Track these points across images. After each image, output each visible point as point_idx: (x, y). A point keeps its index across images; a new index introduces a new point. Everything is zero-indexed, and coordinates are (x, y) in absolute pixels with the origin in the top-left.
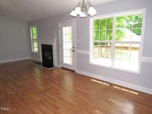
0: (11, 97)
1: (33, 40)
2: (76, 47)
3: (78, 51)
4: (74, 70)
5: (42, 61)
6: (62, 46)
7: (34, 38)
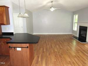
0: (55, 52)
5: (78, 37)
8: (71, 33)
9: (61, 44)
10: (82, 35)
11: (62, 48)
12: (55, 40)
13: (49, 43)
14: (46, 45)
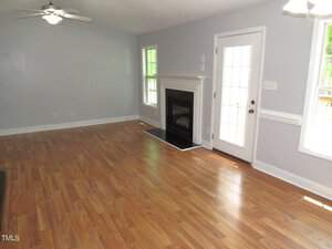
0: (100, 221)
1: (147, 77)
2: (259, 102)
3: (264, 112)
4: (249, 160)
6: (218, 95)
7: (149, 74)
8: (137, 117)
9: (111, 169)
10: (178, 122)
11: (120, 188)
12: (81, 157)
13: (57, 175)
14: (45, 191)
